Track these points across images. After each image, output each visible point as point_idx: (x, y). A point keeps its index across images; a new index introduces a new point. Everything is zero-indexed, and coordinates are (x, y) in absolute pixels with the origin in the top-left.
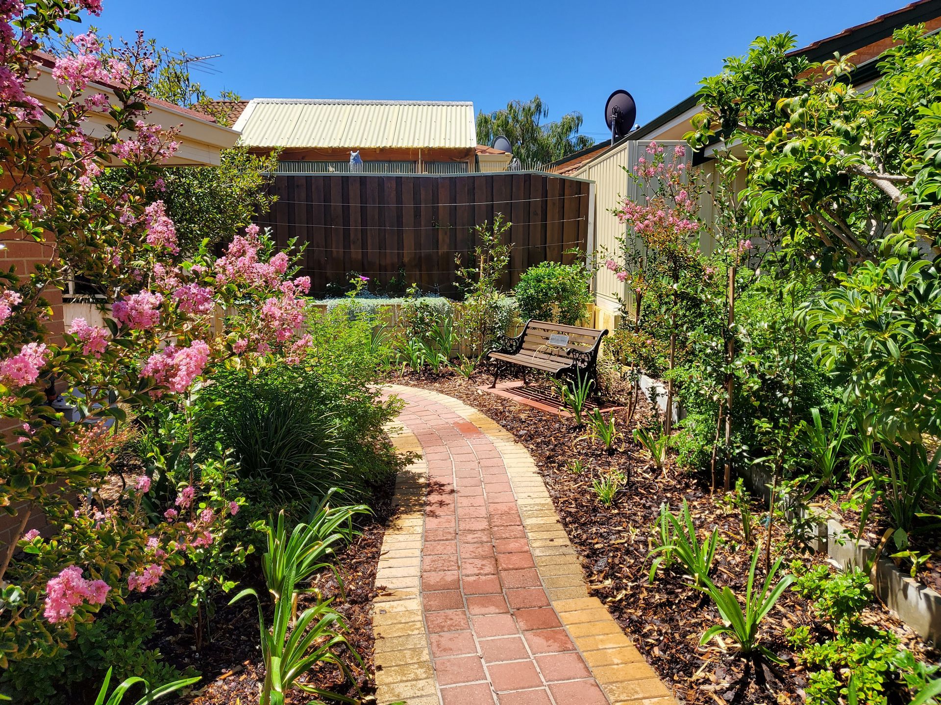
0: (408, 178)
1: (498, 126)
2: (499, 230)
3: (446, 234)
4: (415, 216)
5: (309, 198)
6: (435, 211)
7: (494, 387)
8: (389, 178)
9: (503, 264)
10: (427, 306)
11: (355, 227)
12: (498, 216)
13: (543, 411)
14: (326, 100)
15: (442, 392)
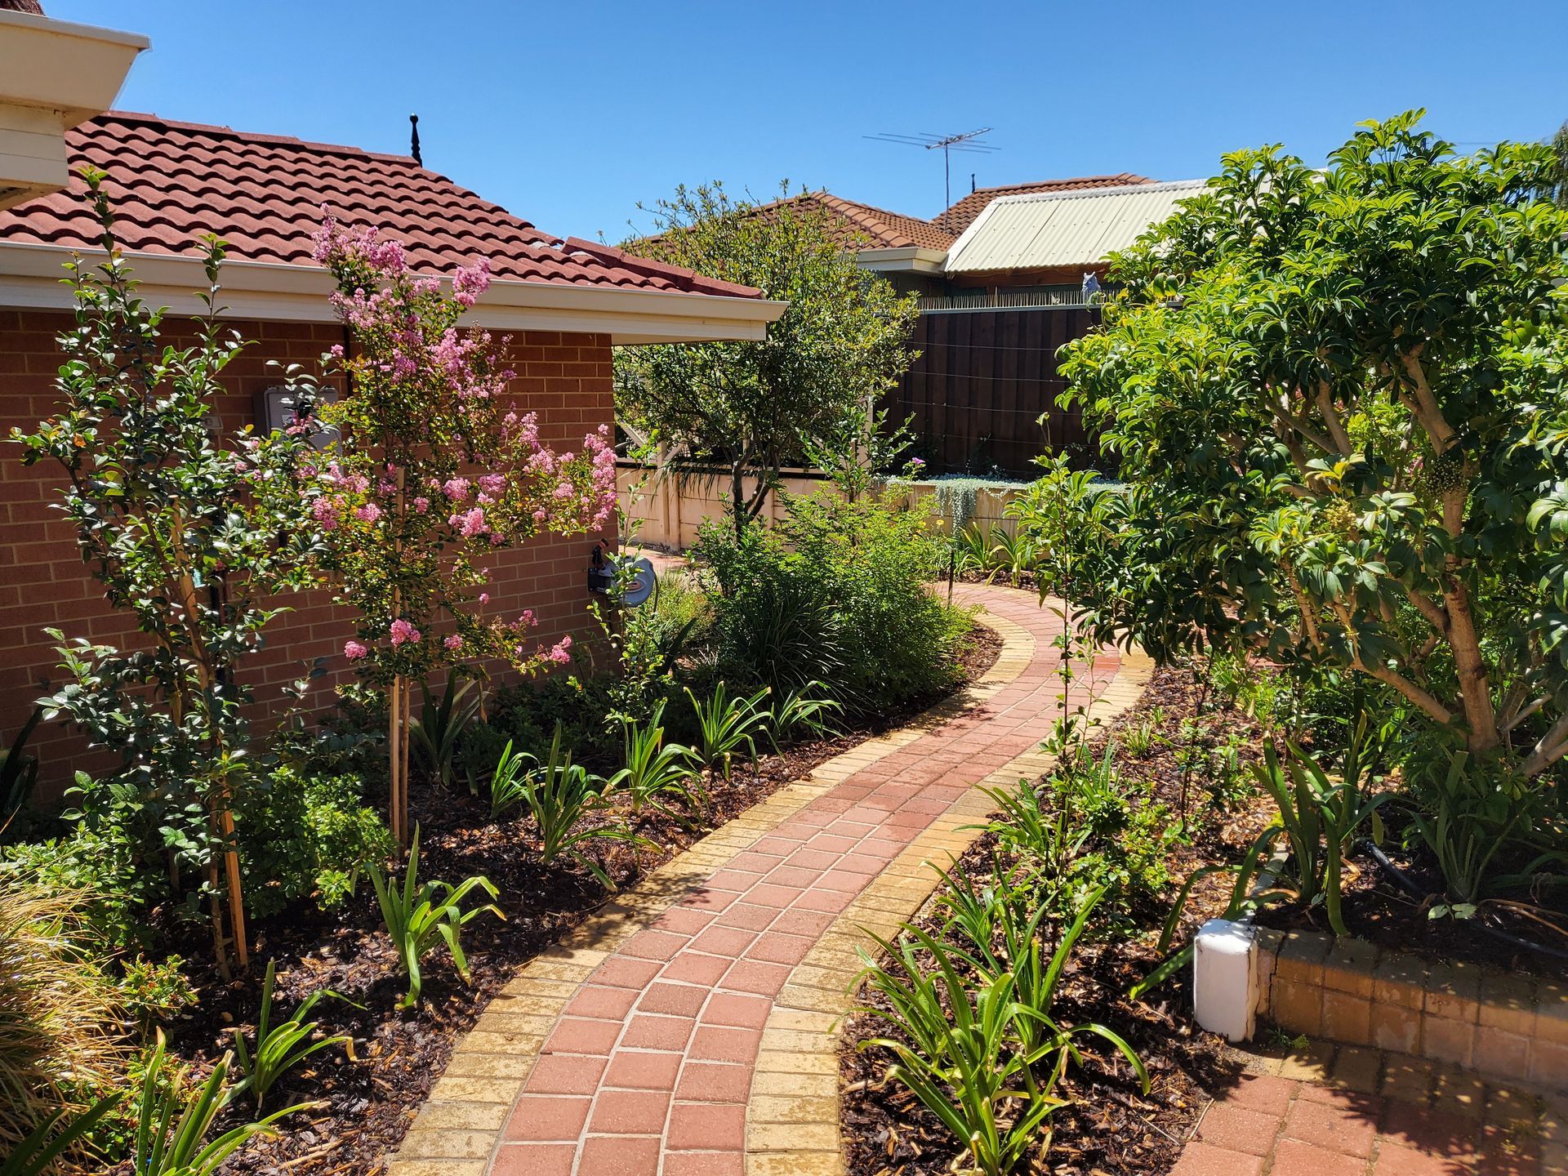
5: (1021, 341)
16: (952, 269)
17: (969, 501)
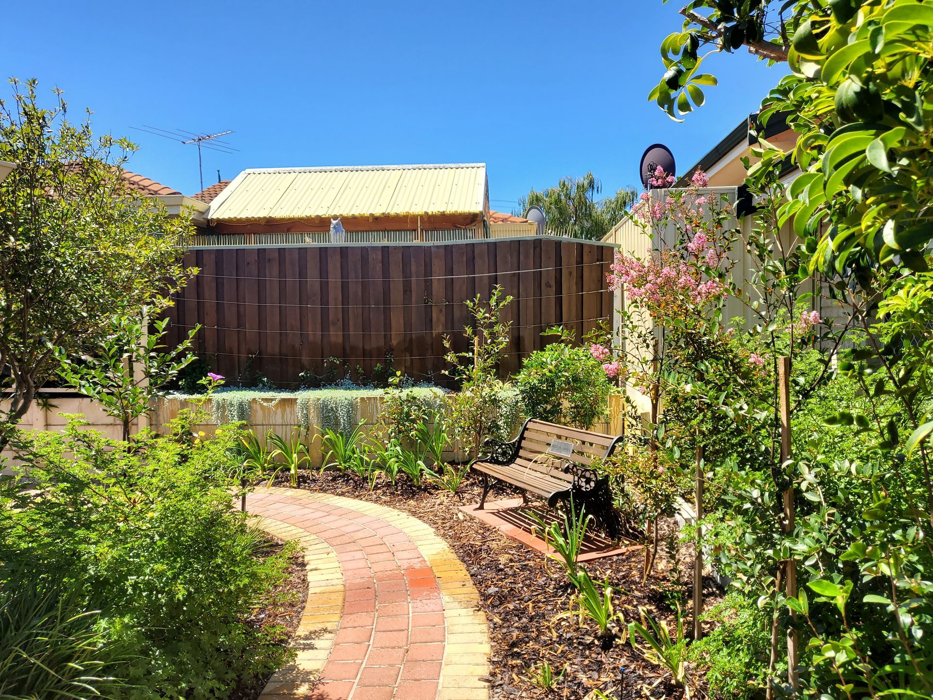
0: (395, 248)
1: (551, 204)
2: (497, 305)
3: (441, 311)
4: (405, 291)
5: (282, 273)
6: (428, 285)
7: (481, 508)
8: (374, 248)
9: (501, 347)
10: (414, 398)
11: (335, 305)
12: (496, 288)
13: (534, 551)
14: (324, 168)
15: (414, 514)
16: (215, 217)
17: (244, 411)
